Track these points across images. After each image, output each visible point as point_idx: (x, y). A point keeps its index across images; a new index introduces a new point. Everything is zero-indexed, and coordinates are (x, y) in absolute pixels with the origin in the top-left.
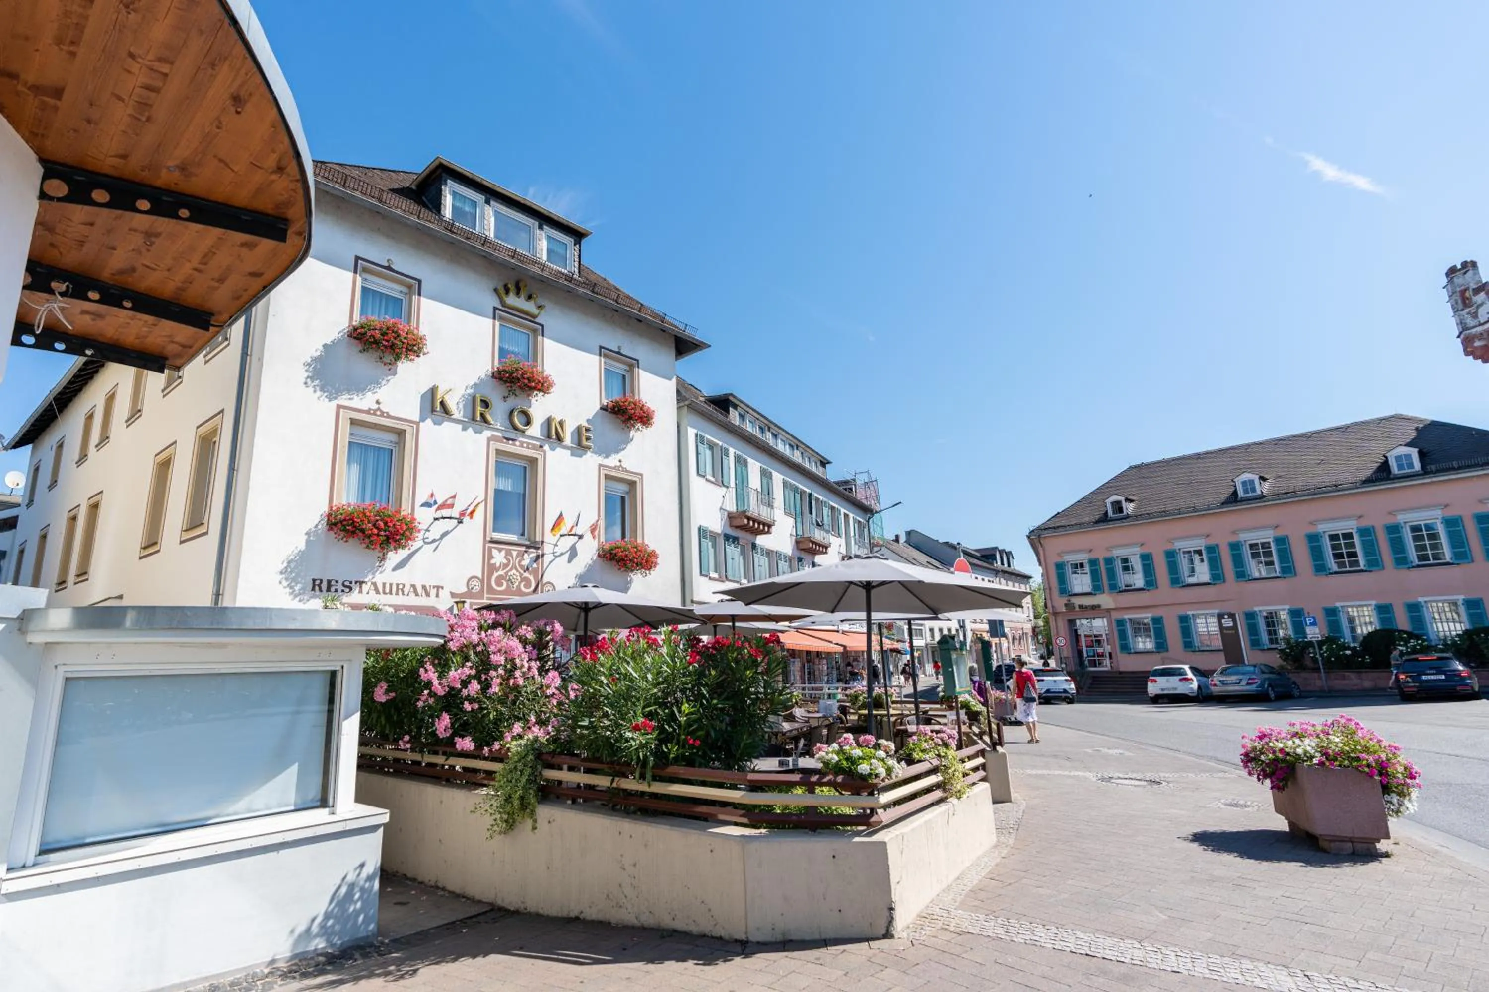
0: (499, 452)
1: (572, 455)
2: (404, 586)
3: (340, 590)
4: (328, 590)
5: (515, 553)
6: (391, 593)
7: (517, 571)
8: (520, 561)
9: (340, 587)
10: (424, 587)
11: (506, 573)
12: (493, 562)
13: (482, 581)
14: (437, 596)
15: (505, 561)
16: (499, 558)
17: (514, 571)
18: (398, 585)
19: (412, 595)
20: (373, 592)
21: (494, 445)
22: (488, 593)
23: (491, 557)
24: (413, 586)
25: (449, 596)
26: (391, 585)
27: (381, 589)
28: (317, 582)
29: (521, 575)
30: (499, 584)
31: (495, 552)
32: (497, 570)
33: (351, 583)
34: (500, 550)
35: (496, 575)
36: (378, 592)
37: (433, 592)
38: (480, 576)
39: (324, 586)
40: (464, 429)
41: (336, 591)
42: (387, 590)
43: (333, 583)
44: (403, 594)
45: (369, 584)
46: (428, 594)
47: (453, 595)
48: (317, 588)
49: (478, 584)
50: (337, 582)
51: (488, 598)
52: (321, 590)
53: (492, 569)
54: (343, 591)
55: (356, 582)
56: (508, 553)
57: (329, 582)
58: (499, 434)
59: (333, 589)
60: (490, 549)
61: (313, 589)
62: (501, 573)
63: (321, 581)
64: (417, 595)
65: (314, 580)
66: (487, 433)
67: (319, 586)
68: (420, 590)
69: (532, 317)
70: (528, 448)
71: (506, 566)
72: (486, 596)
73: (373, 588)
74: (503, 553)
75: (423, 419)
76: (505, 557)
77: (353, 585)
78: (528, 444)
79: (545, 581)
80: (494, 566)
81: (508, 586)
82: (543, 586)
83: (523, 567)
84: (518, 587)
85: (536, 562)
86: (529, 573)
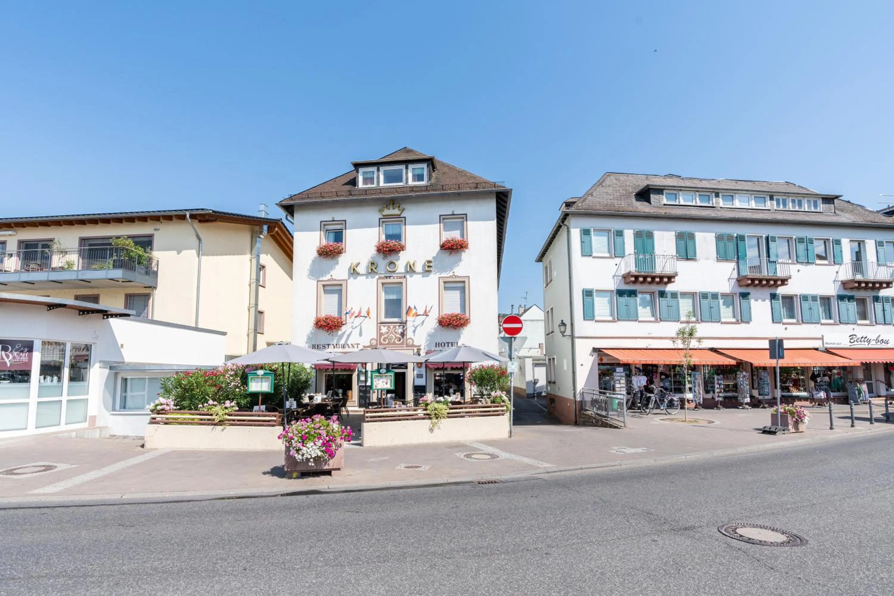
0: (383, 284)
1: (423, 277)
2: (344, 344)
5: (392, 327)
6: (339, 348)
9: (321, 347)
10: (352, 345)
11: (388, 336)
12: (381, 331)
13: (377, 340)
14: (358, 347)
15: (387, 331)
16: (384, 329)
17: (392, 335)
18: (342, 344)
19: (347, 348)
21: (380, 281)
22: (379, 345)
23: (380, 330)
24: (348, 344)
26: (339, 344)
27: (335, 346)
29: (395, 336)
30: (384, 340)
31: (382, 327)
32: (384, 335)
33: (325, 345)
34: (384, 326)
35: (383, 337)
36: (334, 348)
37: (356, 346)
38: (376, 338)
39: (316, 347)
40: (367, 278)
44: (344, 348)
45: (332, 345)
46: (353, 347)
47: (364, 347)
49: (375, 341)
50: (321, 345)
51: (380, 347)
53: (381, 334)
54: (323, 348)
55: (327, 345)
56: (389, 327)
57: (318, 345)
58: (382, 276)
59: (319, 348)
60: (380, 327)
61: (313, 348)
62: (386, 336)
63: (315, 345)
64: (349, 347)
65: (313, 345)
66: (377, 277)
69: (398, 216)
70: (397, 278)
71: (387, 333)
74: (386, 327)
75: (349, 279)
76: (387, 329)
78: (397, 277)
79: (408, 338)
80: (382, 333)
81: (389, 341)
82: (407, 340)
83: (396, 333)
84: (394, 341)
85: (403, 329)
86: (400, 335)
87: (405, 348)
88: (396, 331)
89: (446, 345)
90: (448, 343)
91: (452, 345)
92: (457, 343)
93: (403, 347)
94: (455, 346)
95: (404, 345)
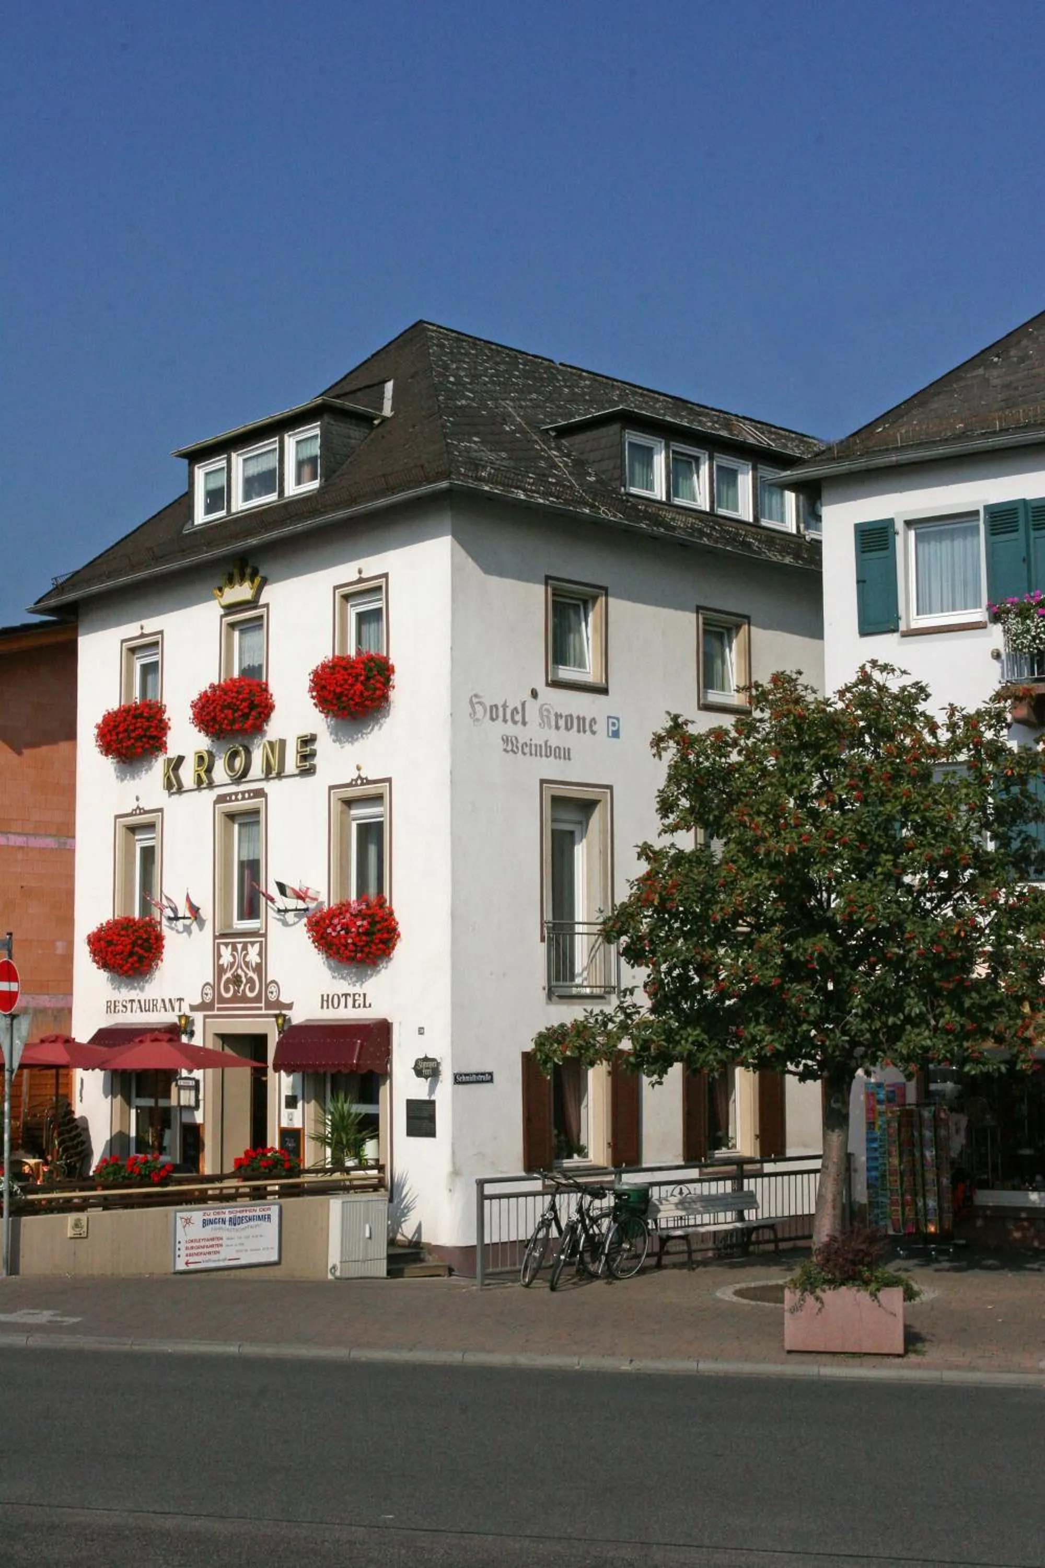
0: (230, 814)
2: (157, 1001)
3: (120, 1011)
4: (115, 1011)
5: (239, 946)
6: (149, 1010)
7: (243, 970)
8: (244, 956)
9: (120, 1007)
10: (171, 1001)
11: (233, 975)
12: (221, 961)
13: (214, 988)
14: (180, 1009)
15: (232, 959)
16: (226, 956)
17: (240, 969)
19: (163, 1010)
21: (219, 809)
22: (218, 1002)
23: (220, 956)
24: (163, 1001)
25: (189, 1010)
26: (145, 1000)
27: (143, 1007)
28: (109, 1004)
29: (246, 974)
30: (227, 988)
31: (223, 949)
32: (226, 971)
33: (126, 1002)
34: (227, 945)
35: (224, 978)
36: (141, 1010)
37: (177, 1006)
38: (212, 983)
39: (112, 1007)
42: (147, 1007)
43: (117, 1003)
44: (157, 1010)
46: (173, 1009)
47: (191, 1008)
48: (109, 1010)
49: (211, 991)
50: (119, 1002)
51: (219, 1009)
52: (111, 1012)
53: (221, 971)
54: (122, 1011)
55: (129, 1001)
56: (234, 947)
57: (115, 1003)
58: (223, 792)
59: (117, 1010)
60: (219, 946)
62: (229, 974)
63: (111, 1002)
64: (166, 1010)
65: (107, 1002)
66: (214, 796)
67: (110, 1007)
68: (167, 1004)
69: (253, 603)
70: (250, 798)
71: (232, 964)
72: (216, 1006)
73: (139, 1005)
74: (230, 948)
76: (232, 954)
77: (128, 1005)
79: (269, 980)
80: (223, 966)
81: (235, 991)
82: (267, 986)
83: (247, 965)
84: (244, 991)
85: (260, 954)
86: (254, 971)
87: (263, 1012)
88: (248, 959)
89: (343, 1001)
90: (347, 996)
91: (354, 1001)
92: (365, 995)
93: (260, 1008)
94: (359, 1006)
95: (261, 1002)
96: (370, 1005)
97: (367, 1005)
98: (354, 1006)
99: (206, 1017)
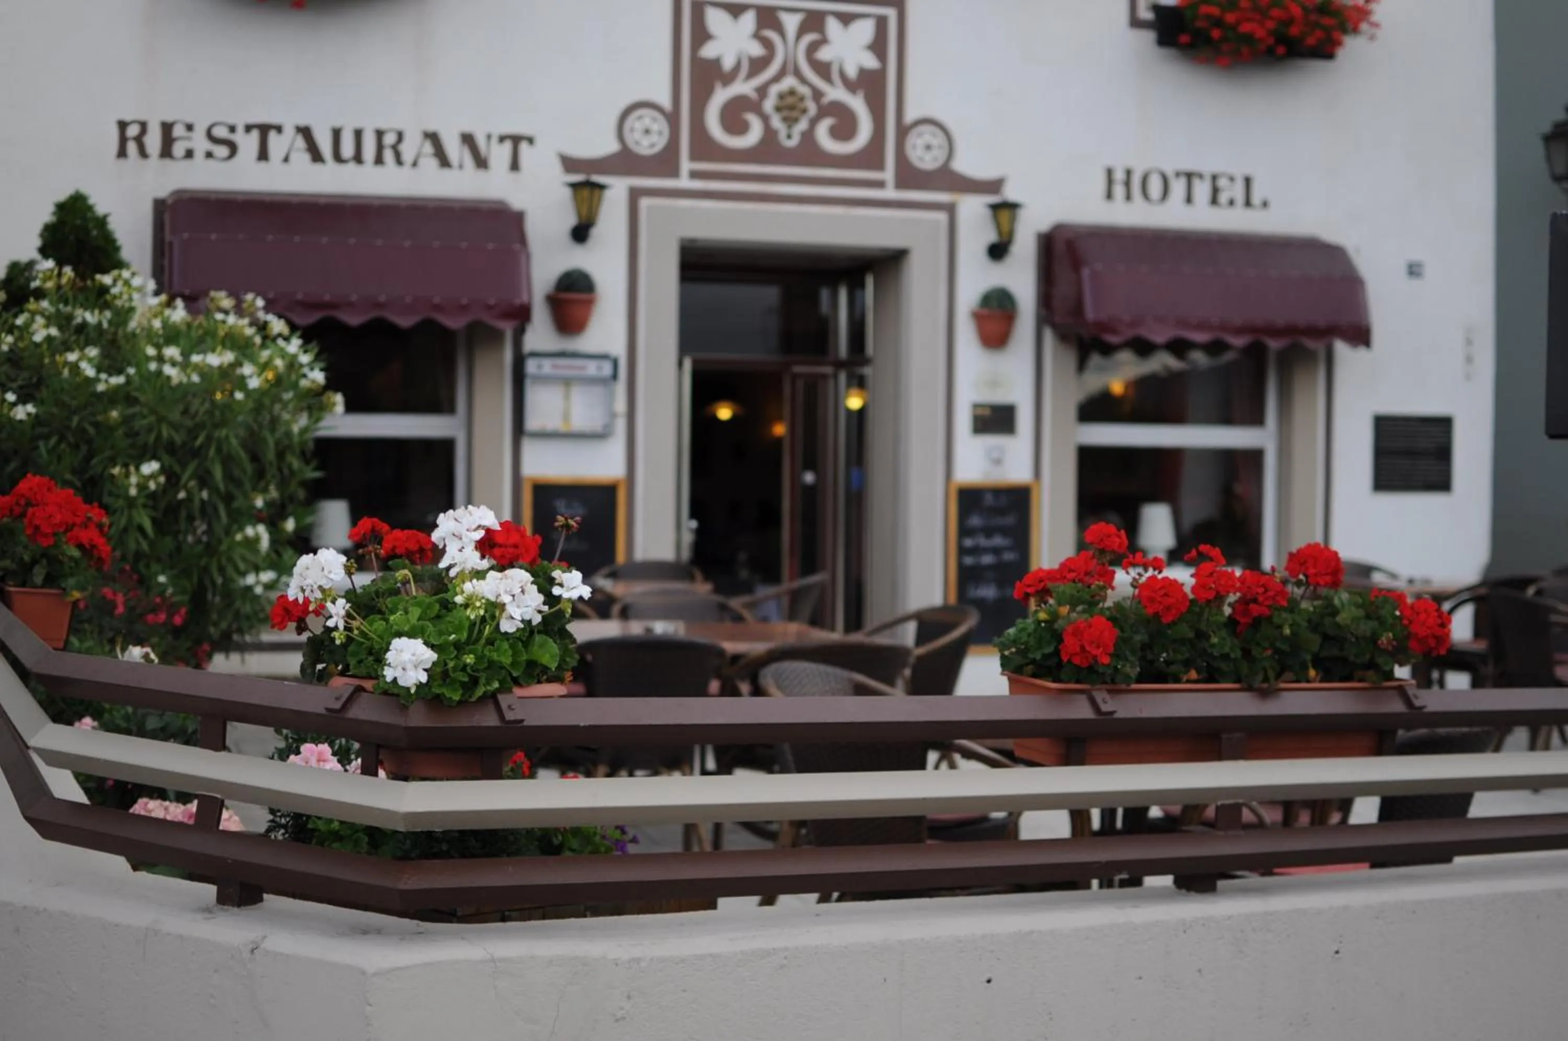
2: (400, 136)
3: (199, 154)
4: (166, 152)
5: (791, 24)
6: (358, 158)
7: (803, 80)
8: (812, 48)
9: (200, 144)
10: (468, 140)
11: (762, 91)
12: (709, 51)
13: (673, 118)
14: (515, 165)
15: (756, 50)
16: (731, 38)
17: (791, 81)
18: (380, 134)
19: (430, 163)
20: (301, 157)
22: (694, 157)
23: (701, 35)
24: (433, 138)
25: (557, 167)
26: (358, 134)
27: (325, 145)
28: (133, 131)
29: (816, 94)
30: (735, 124)
31: (716, 20)
32: (728, 79)
33: (232, 129)
34: (736, 14)
35: (721, 96)
36: (316, 156)
37: (500, 155)
38: (665, 100)
39: (153, 141)
41: (189, 154)
42: (347, 150)
43: (178, 131)
44: (399, 161)
45: (289, 131)
46: (481, 162)
47: (569, 164)
48: (132, 147)
49: (660, 126)
50: (190, 127)
51: (694, 175)
52: (143, 153)
53: (708, 73)
54: (209, 155)
55: (248, 128)
56: (768, 18)
57: (167, 128)
59: (179, 149)
60: (698, 7)
61: (122, 153)
62: (743, 87)
63: (144, 126)
64: (444, 161)
65: (123, 126)
67: (139, 140)
68: (454, 149)
71: (758, 65)
72: (686, 165)
73: (300, 142)
76: (757, 36)
77: (239, 137)
79: (911, 115)
80: (715, 63)
81: (769, 134)
82: (903, 131)
83: (823, 70)
84: (809, 136)
85: (878, 46)
86: (851, 86)
87: (890, 193)
88: (824, 54)
89: (1178, 188)
90: (1189, 176)
91: (1215, 191)
92: (1248, 181)
93: (880, 184)
94: (1231, 203)
95: (879, 165)
96: (1265, 204)
97: (1256, 199)
98: (1214, 201)
99: (635, 195)
